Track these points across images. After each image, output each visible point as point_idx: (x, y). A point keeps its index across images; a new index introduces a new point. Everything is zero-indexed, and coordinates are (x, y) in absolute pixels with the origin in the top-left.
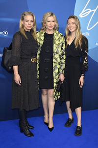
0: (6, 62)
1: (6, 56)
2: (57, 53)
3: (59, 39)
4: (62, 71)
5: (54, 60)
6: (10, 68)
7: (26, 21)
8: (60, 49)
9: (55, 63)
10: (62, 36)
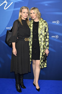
0: (8, 40)
1: (8, 36)
2: (41, 34)
3: (42, 25)
4: (47, 47)
5: (40, 40)
6: (10, 44)
7: (24, 13)
8: (44, 31)
9: (40, 41)
10: (45, 22)
